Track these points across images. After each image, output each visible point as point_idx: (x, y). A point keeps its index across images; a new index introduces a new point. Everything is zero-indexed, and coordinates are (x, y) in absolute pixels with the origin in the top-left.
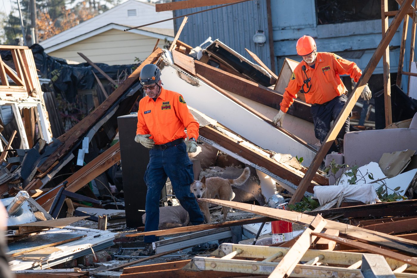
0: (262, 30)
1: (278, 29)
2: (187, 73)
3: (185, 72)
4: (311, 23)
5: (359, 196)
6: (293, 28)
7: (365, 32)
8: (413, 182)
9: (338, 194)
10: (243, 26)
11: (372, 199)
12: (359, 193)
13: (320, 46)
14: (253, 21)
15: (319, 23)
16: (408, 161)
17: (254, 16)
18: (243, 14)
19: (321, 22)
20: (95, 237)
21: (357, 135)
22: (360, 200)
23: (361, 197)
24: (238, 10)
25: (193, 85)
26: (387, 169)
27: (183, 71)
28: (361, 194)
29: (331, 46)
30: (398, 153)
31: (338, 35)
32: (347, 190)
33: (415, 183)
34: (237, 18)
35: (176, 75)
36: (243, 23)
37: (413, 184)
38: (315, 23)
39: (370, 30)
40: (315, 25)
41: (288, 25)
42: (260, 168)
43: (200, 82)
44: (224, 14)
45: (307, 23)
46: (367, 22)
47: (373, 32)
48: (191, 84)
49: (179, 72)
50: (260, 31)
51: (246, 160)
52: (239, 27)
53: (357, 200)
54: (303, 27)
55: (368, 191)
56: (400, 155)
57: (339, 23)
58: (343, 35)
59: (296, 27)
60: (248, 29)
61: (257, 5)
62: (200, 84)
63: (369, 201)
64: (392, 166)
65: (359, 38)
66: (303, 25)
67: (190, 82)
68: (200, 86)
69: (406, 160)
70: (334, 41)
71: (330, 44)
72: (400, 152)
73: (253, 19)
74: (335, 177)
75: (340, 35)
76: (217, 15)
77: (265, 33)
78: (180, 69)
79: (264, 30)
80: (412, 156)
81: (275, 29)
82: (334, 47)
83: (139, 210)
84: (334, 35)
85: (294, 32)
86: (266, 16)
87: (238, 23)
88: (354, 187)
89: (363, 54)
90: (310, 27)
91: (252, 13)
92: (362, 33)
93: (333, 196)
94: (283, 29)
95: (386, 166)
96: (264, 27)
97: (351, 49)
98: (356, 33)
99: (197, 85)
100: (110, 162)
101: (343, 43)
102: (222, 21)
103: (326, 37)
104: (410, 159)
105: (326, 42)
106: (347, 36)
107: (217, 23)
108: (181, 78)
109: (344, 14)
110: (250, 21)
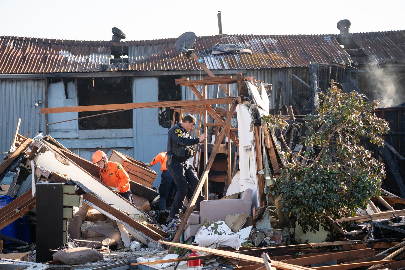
0: (41, 130)
1: (52, 130)
2: (61, 156)
3: (60, 156)
4: (75, 128)
5: (229, 243)
6: (62, 130)
7: (111, 137)
8: (251, 235)
9: (214, 241)
10: (28, 127)
11: (237, 245)
12: (229, 241)
13: (80, 144)
14: (35, 125)
15: (80, 129)
16: (244, 221)
17: (36, 121)
18: (28, 119)
19: (81, 128)
20: (34, 267)
21: (209, 202)
22: (229, 246)
23: (230, 244)
24: (25, 116)
25: (65, 165)
26: (231, 225)
27: (59, 155)
28: (230, 242)
29: (88, 144)
30: (237, 216)
31: (93, 138)
32: (221, 239)
33: (252, 235)
34: (24, 121)
35: (54, 157)
36: (28, 125)
37: (251, 236)
38: (78, 128)
39: (114, 136)
40: (78, 130)
41: (59, 129)
42: (124, 223)
43: (70, 163)
44: (15, 118)
45: (72, 128)
46: (113, 130)
47: (116, 137)
48: (63, 164)
49: (56, 155)
50: (40, 132)
51: (114, 217)
52: (25, 128)
53: (228, 245)
54: (69, 130)
55: (235, 240)
56: (239, 216)
57: (94, 129)
58: (96, 138)
59: (65, 130)
60: (32, 129)
61: (38, 114)
62: (69, 164)
63: (235, 246)
64: (235, 224)
65: (106, 140)
66: (70, 129)
67: (63, 162)
68: (70, 166)
69: (243, 220)
70: (90, 141)
71: (87, 143)
72: (239, 215)
73: (35, 123)
74: (208, 230)
75: (95, 138)
76: (10, 119)
77: (43, 132)
78: (56, 153)
79: (43, 131)
80: (247, 217)
81: (50, 131)
82: (90, 145)
83: (50, 250)
84: (90, 137)
85: (63, 134)
86: (44, 121)
87: (25, 125)
88: (226, 237)
89: (108, 151)
90: (74, 131)
91: (35, 119)
92: (109, 137)
93: (211, 242)
94: (55, 131)
95: (231, 223)
96: (43, 129)
97: (101, 147)
98: (105, 137)
99: (67, 164)
100: (17, 216)
101: (96, 143)
102: (13, 123)
103: (85, 138)
104: (246, 219)
105: (85, 141)
106: (99, 138)
107: (9, 124)
108: (57, 159)
109: (93, 124)
110: (33, 124)
